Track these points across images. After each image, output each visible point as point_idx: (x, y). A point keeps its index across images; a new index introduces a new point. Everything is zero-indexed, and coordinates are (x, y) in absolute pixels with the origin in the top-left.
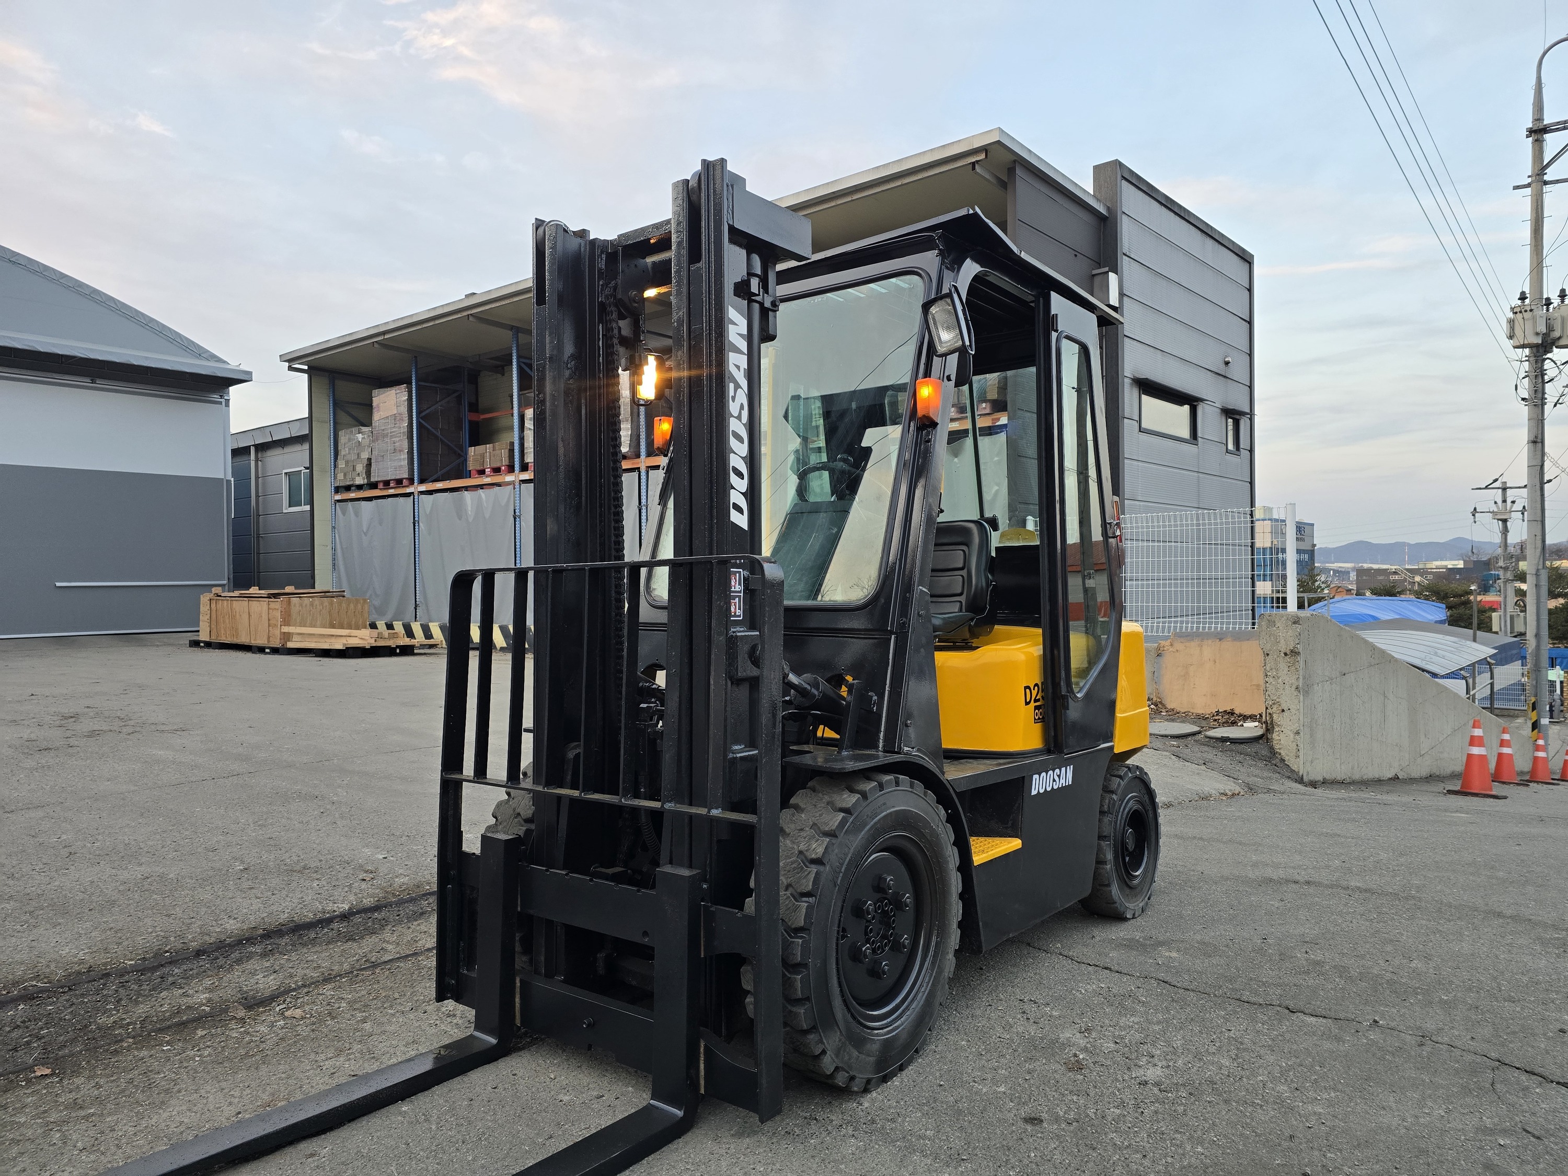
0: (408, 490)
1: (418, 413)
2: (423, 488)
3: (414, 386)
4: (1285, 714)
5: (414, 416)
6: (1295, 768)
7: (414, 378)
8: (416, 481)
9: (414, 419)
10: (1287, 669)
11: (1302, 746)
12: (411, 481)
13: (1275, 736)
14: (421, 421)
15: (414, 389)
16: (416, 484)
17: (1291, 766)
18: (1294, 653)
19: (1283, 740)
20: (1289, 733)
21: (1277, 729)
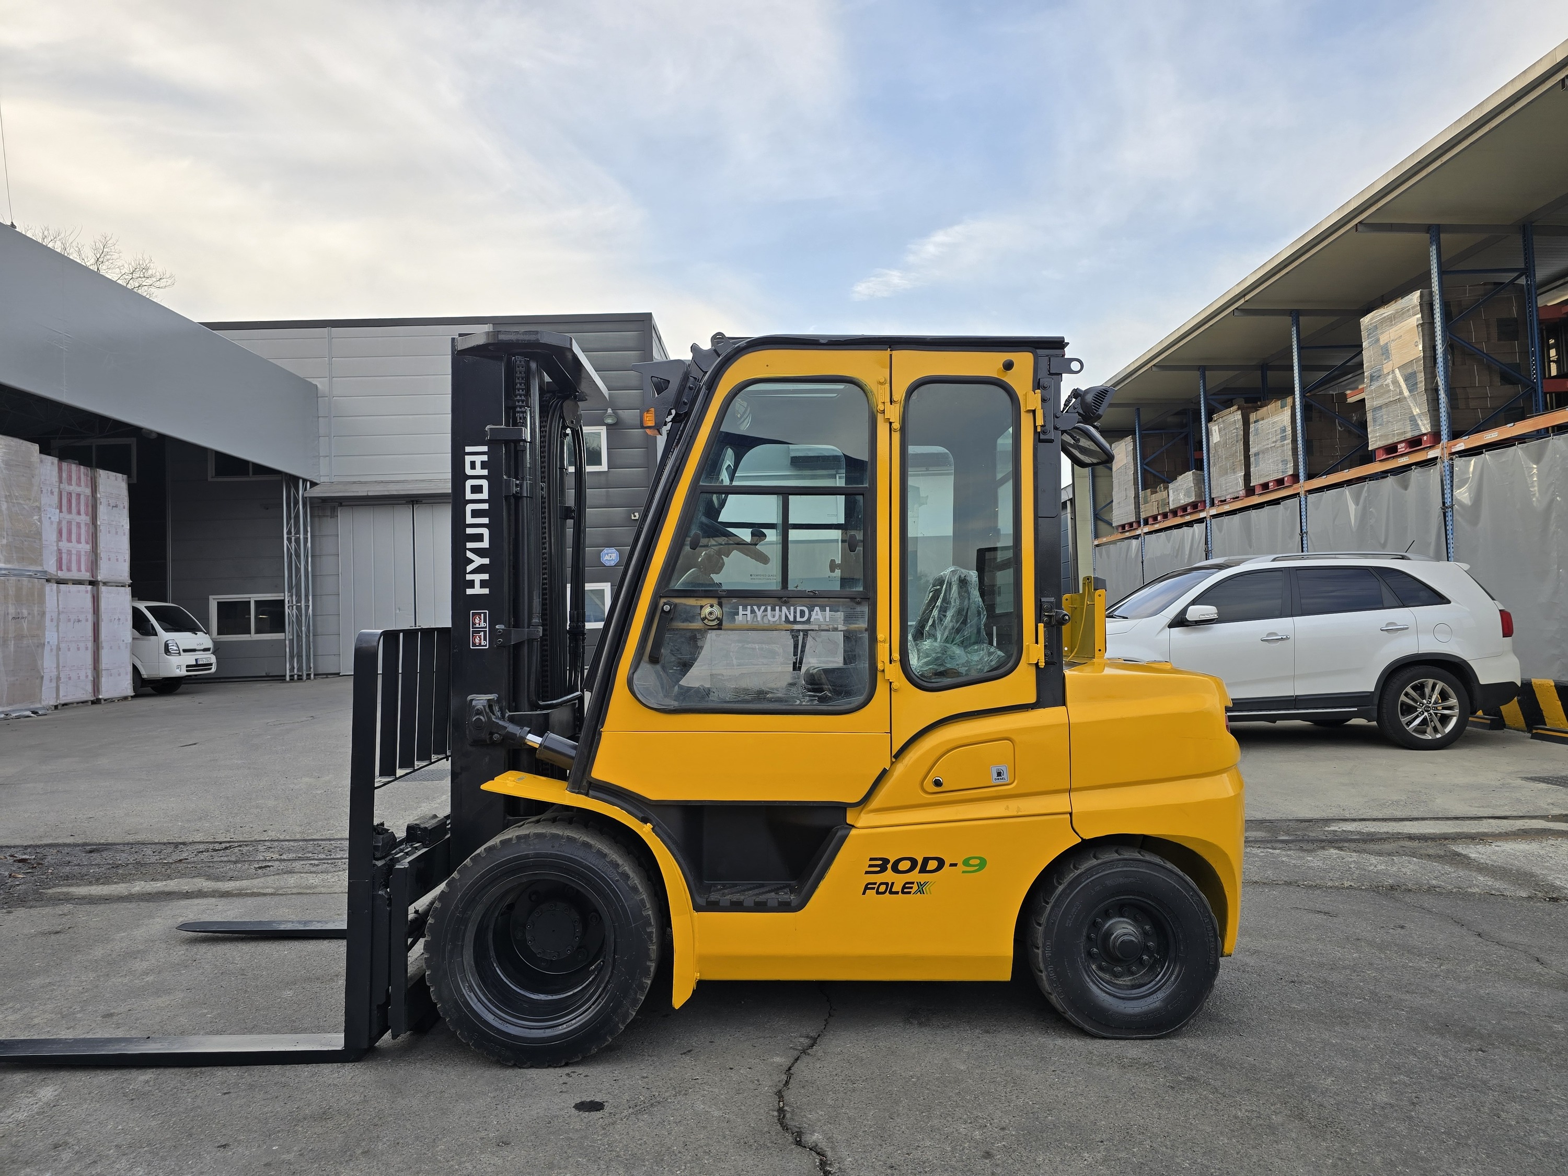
0: (1138, 532)
1: (1142, 458)
2: (1146, 529)
3: (1137, 436)
5: (1139, 463)
7: (1137, 429)
8: (1142, 523)
9: (1139, 466)
12: (1139, 526)
14: (1145, 467)
15: (1138, 439)
16: (1142, 526)
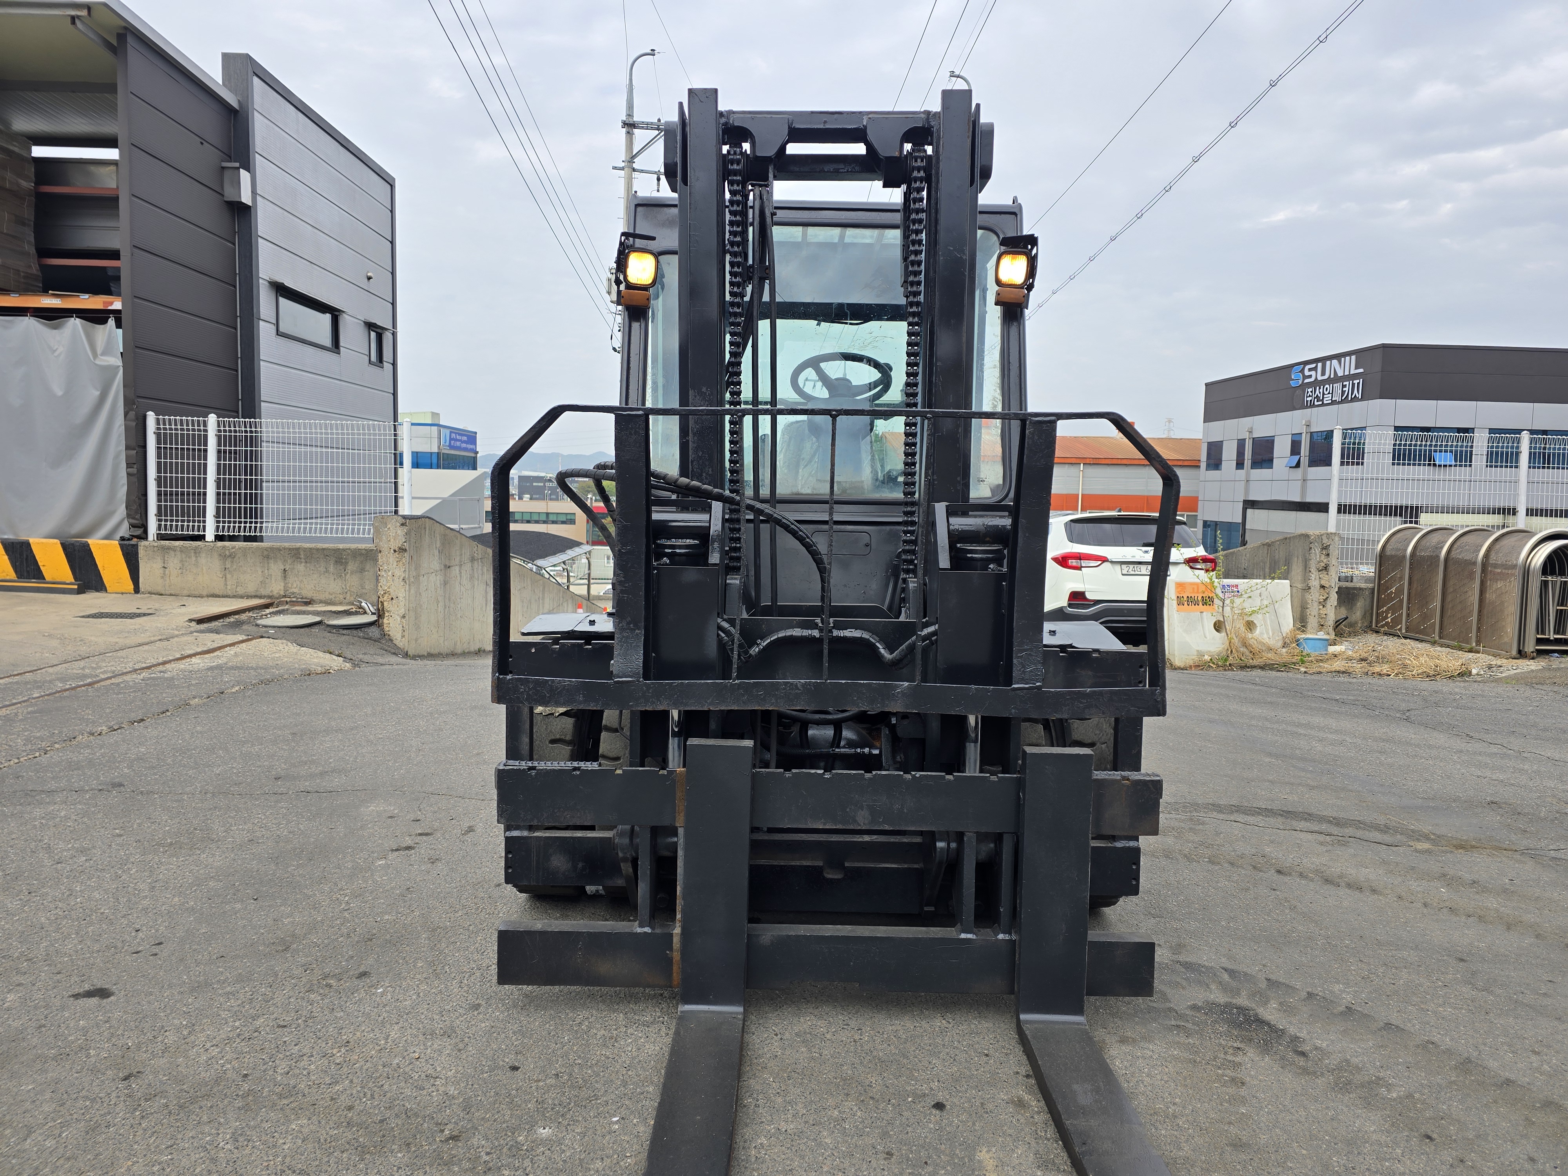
4: (394, 601)
6: (400, 645)
10: (395, 564)
11: (407, 627)
13: (385, 621)
17: (397, 644)
18: (402, 550)
19: (393, 624)
20: (397, 617)
21: (387, 614)
